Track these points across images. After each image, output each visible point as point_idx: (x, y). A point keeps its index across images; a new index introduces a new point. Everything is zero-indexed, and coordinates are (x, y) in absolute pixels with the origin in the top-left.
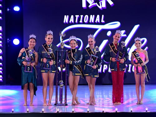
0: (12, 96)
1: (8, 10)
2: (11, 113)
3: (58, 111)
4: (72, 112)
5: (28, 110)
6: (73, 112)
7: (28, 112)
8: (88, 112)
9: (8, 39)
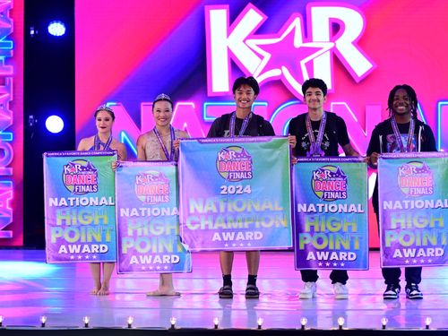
0: (42, 280)
1: (32, 32)
2: (39, 327)
3: (173, 326)
4: (212, 327)
5: (87, 321)
6: (216, 326)
7: (86, 325)
8: (260, 327)
9: (31, 117)
